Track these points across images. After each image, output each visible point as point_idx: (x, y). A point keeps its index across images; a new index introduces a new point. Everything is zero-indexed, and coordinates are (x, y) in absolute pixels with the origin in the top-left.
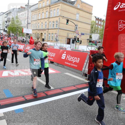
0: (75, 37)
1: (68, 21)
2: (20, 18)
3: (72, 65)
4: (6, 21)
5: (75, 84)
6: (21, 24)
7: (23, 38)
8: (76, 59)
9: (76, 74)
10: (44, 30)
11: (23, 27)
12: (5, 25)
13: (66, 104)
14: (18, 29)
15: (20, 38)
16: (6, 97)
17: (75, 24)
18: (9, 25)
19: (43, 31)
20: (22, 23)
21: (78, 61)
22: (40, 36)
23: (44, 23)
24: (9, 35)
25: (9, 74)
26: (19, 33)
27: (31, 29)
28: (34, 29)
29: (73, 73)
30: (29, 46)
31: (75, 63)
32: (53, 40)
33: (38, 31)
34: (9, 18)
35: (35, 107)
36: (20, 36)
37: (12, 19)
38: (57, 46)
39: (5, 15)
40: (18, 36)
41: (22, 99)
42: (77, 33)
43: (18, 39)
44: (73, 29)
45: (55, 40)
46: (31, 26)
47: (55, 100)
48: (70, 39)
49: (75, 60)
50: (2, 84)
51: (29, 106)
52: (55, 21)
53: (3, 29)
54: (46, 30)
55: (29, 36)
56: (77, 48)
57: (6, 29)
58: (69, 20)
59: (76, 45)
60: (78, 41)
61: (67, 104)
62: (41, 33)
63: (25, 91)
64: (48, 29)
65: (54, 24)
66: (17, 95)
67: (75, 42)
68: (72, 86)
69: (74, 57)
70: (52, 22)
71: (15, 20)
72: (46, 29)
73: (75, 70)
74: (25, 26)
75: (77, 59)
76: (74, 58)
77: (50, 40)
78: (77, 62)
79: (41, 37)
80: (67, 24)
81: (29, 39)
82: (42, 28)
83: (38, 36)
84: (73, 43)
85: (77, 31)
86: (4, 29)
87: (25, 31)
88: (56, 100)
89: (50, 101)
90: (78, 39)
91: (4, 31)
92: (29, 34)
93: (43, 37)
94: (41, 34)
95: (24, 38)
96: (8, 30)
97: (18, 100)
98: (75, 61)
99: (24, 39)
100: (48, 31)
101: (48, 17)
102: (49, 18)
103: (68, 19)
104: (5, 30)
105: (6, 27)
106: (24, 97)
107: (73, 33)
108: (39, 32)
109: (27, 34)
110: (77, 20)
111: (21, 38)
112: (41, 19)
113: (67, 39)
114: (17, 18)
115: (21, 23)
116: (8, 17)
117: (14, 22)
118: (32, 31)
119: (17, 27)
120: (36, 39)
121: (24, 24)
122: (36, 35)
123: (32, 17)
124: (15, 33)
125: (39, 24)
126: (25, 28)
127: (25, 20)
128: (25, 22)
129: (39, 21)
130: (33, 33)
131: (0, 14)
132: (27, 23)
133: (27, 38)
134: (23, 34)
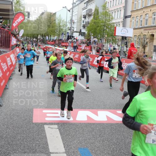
2: (109, 7)
4: (83, 15)
7: (114, 45)
11: (115, 25)
12: (82, 24)
14: (105, 28)
15: (107, 47)
18: (90, 22)
20: (112, 17)
22: (148, 40)
24: (88, 42)
26: (108, 36)
27: (130, 27)
28: (136, 27)
33: (145, 30)
34: (91, 10)
36: (107, 42)
37: (95, 11)
39: (83, 5)
40: (104, 42)
43: (105, 49)
46: (131, 21)
50: (76, 136)
53: (79, 31)
55: (126, 43)
57: (83, 31)
62: (151, 34)
71: (101, 10)
74: (119, 22)
79: (150, 42)
81: (127, 47)
82: (153, 25)
83: (144, 41)
86: (81, 30)
87: (120, 32)
91: (81, 33)
92: (127, 39)
95: (116, 45)
96: (86, 33)
104: (82, 31)
105: (84, 27)
108: (147, 31)
109: (123, 37)
111: (111, 46)
112: (153, 6)
114: (104, 7)
115: (111, 17)
116: (89, 7)
117: (99, 17)
118: (133, 32)
119: (104, 26)
120: (139, 48)
121: (117, 18)
122: (140, 40)
123: (133, 3)
124: (98, 37)
125: (147, 15)
126: (119, 26)
127: (119, 11)
128: (120, 13)
129: (149, 10)
130: (135, 36)
131: (75, 3)
132: (124, 16)
133: (123, 45)
134: (114, 37)
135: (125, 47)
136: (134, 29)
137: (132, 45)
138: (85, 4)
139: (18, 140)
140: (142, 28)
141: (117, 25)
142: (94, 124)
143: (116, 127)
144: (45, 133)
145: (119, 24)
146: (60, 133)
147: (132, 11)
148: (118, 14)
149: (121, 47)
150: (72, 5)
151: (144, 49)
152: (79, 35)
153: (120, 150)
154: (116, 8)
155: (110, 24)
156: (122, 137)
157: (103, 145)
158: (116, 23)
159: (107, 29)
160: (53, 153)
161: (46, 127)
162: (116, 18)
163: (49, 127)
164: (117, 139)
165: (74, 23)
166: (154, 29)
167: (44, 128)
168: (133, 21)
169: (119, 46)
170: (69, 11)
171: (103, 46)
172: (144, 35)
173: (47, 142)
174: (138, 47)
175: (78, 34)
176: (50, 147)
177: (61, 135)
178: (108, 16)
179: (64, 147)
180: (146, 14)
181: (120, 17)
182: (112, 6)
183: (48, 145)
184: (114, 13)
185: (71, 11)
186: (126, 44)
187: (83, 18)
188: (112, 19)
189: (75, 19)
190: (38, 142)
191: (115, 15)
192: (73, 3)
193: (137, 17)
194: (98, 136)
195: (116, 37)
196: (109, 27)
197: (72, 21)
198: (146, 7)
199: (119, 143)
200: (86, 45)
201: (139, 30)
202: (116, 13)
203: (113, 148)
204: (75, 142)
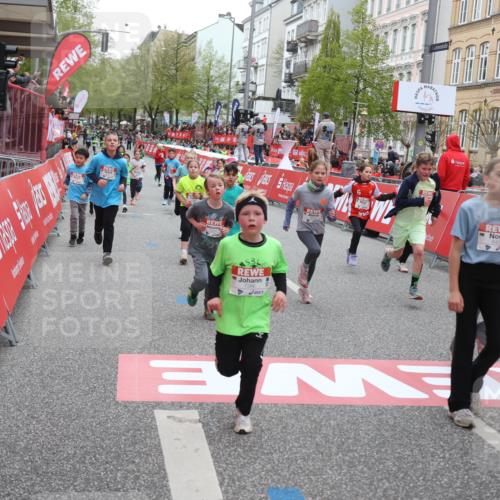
2: (375, 15)
4: (289, 43)
7: (391, 143)
11: (396, 75)
12: (285, 70)
14: (361, 86)
15: (368, 148)
18: (310, 64)
20: (386, 47)
24: (304, 131)
25: (302, 385)
26: (370, 113)
27: (447, 83)
28: (467, 83)
33: (496, 91)
34: (313, 23)
36: (369, 132)
37: (328, 26)
39: (286, 8)
40: (358, 132)
43: (360, 155)
46: (449, 62)
50: (261, 447)
53: (274, 95)
55: (433, 135)
57: (288, 94)
71: (347, 25)
74: (408, 66)
81: (433, 149)
83: (494, 128)
86: (279, 92)
87: (411, 98)
91: (279, 102)
92: (437, 121)
95: (399, 144)
96: (298, 101)
99: (399, 150)
104: (284, 96)
105: (290, 81)
109: (420, 115)
111: (379, 146)
114: (360, 15)
115: (381, 47)
116: (307, 16)
117: (340, 47)
118: (457, 100)
119: (358, 77)
120: (476, 152)
121: (403, 50)
122: (479, 125)
123: (456, 0)
124: (338, 114)
126: (409, 80)
127: (410, 27)
128: (413, 35)
130: (461, 111)
131: (261, 2)
132: (425, 46)
133: (421, 143)
134: (392, 117)
136: (460, 88)
137: (454, 144)
138: (296, 5)
139: (67, 459)
140: (486, 85)
141: (401, 74)
142: (320, 408)
143: (395, 418)
144: (158, 436)
145: (409, 73)
146: (207, 437)
147: (453, 29)
148: (405, 38)
149: (415, 151)
150: (250, 9)
152: (274, 109)
154: (397, 18)
155: (377, 72)
156: (416, 451)
157: (351, 480)
158: (399, 67)
159: (369, 89)
161: (160, 415)
162: (398, 51)
163: (169, 417)
164: (399, 459)
165: (256, 68)
167: (154, 418)
168: (456, 61)
169: (408, 146)
170: (241, 27)
171: (355, 145)
172: (493, 109)
173: (162, 468)
174: (474, 149)
175: (270, 104)
176: (172, 484)
177: (210, 443)
178: (370, 44)
179: (221, 484)
181: (412, 48)
182: (384, 12)
183: (165, 477)
184: (391, 34)
185: (247, 26)
186: (432, 141)
187: (288, 50)
188: (386, 54)
189: (260, 54)
190: (131, 467)
191: (395, 40)
192: (255, 2)
193: (468, 47)
194: (334, 450)
195: (399, 115)
196: (376, 81)
197: (249, 63)
199: (406, 474)
200: (296, 141)
201: (475, 93)
202: (400, 34)
203: (385, 490)
204: (257, 466)
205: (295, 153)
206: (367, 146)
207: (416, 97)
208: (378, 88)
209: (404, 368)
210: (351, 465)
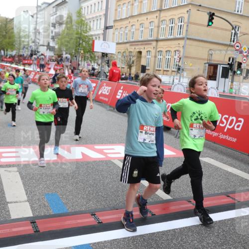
0: (229, 61)
1: (211, 17)
2: (86, 14)
3: (222, 136)
4: (52, 24)
5: (229, 190)
6: (90, 29)
7: (93, 64)
8: (232, 120)
9: (234, 162)
10: (146, 44)
11: (94, 38)
12: (51, 35)
13: (205, 244)
14: (81, 42)
16: (52, 212)
17: (233, 24)
18: (61, 32)
19: (142, 47)
20: (90, 27)
21: (238, 126)
22: (134, 59)
23: (147, 24)
24: (59, 59)
26: (84, 52)
27: (113, 42)
28: (120, 42)
29: (225, 158)
30: (106, 86)
31: (231, 132)
32: (168, 69)
33: (131, 45)
34: (61, 17)
35: (122, 242)
36: (84, 60)
37: (68, 18)
38: (180, 87)
39: (51, 10)
40: (80, 59)
41: (90, 221)
42: (237, 48)
43: (81, 68)
44: (225, 37)
45: (174, 70)
46: (114, 34)
47: (174, 230)
48: (215, 67)
49: (230, 125)
50: (43, 179)
51: (106, 239)
52: (176, 18)
53: (47, 44)
54: (150, 44)
55: (108, 61)
56: (234, 91)
58: (216, 14)
59: (232, 82)
60: (239, 72)
61: (208, 243)
62: (138, 50)
63: (97, 201)
64: (157, 41)
65: (173, 25)
66: (78, 209)
67: (230, 73)
68: (222, 194)
69: (227, 116)
70: (168, 22)
71: (75, 18)
72: (152, 41)
73: (229, 151)
74: (98, 35)
75: (237, 121)
76: (227, 119)
77: (160, 69)
78: (236, 129)
79: (137, 62)
80: (209, 25)
81: (108, 66)
82: (140, 39)
83: (130, 59)
84: (225, 75)
85: (238, 44)
86: (49, 43)
87: (100, 47)
88: (177, 229)
89: (161, 230)
90: (240, 64)
91: (49, 48)
92: (109, 56)
93: (143, 62)
94: (139, 55)
95: (96, 64)
96: (57, 47)
97: (79, 221)
98: (230, 127)
99: (96, 67)
100: (157, 46)
101: (158, 9)
102: (160, 10)
103: (213, 12)
104: (51, 45)
105: (53, 38)
106: (95, 215)
107: (225, 48)
108: (133, 47)
109: (103, 53)
110: (239, 13)
111: (88, 65)
112: (140, 15)
113: (207, 65)
114: (79, 13)
115: (88, 27)
116: (58, 13)
117: (72, 26)
118: (117, 48)
119: (80, 38)
120: (124, 68)
122: (125, 58)
123: (116, 10)
125: (134, 27)
126: (99, 40)
127: (99, 19)
128: (100, 23)
129: (135, 20)
130: (118, 52)
131: (40, 7)
132: (104, 27)
133: (103, 64)
134: (93, 54)
135: (107, 67)
136: (117, 44)
137: (115, 64)
138: (55, 9)
141: (96, 38)
143: (93, 165)
145: (99, 37)
146: (21, 177)
147: (115, 21)
148: (97, 23)
149: (101, 67)
151: (130, 69)
152: (47, 50)
153: (97, 192)
154: (94, 16)
155: (87, 36)
156: (100, 177)
158: (95, 35)
159: (84, 43)
160: (11, 203)
161: (2, 170)
162: (95, 28)
163: (5, 171)
164: (94, 180)
166: (142, 45)
168: (116, 33)
169: (99, 65)
170: (32, 16)
171: (79, 65)
172: (130, 52)
174: (123, 66)
175: (45, 48)
176: (7, 196)
177: (22, 179)
178: (84, 25)
179: (26, 194)
180: (132, 26)
181: (100, 27)
182: (89, 13)
183: (4, 193)
184: (92, 21)
185: (35, 16)
186: (108, 63)
187: (52, 26)
189: (41, 28)
191: (93, 25)
192: (38, 7)
193: (121, 28)
194: (70, 178)
195: (95, 53)
196: (87, 40)
197: (37, 32)
198: (132, 17)
199: (97, 185)
200: (56, 63)
201: (123, 46)
202: (95, 22)
203: (89, 191)
204: (41, 186)
205: (56, 67)
206: (84, 65)
207: (101, 46)
208: (87, 42)
209: (97, 147)
210: (77, 183)
